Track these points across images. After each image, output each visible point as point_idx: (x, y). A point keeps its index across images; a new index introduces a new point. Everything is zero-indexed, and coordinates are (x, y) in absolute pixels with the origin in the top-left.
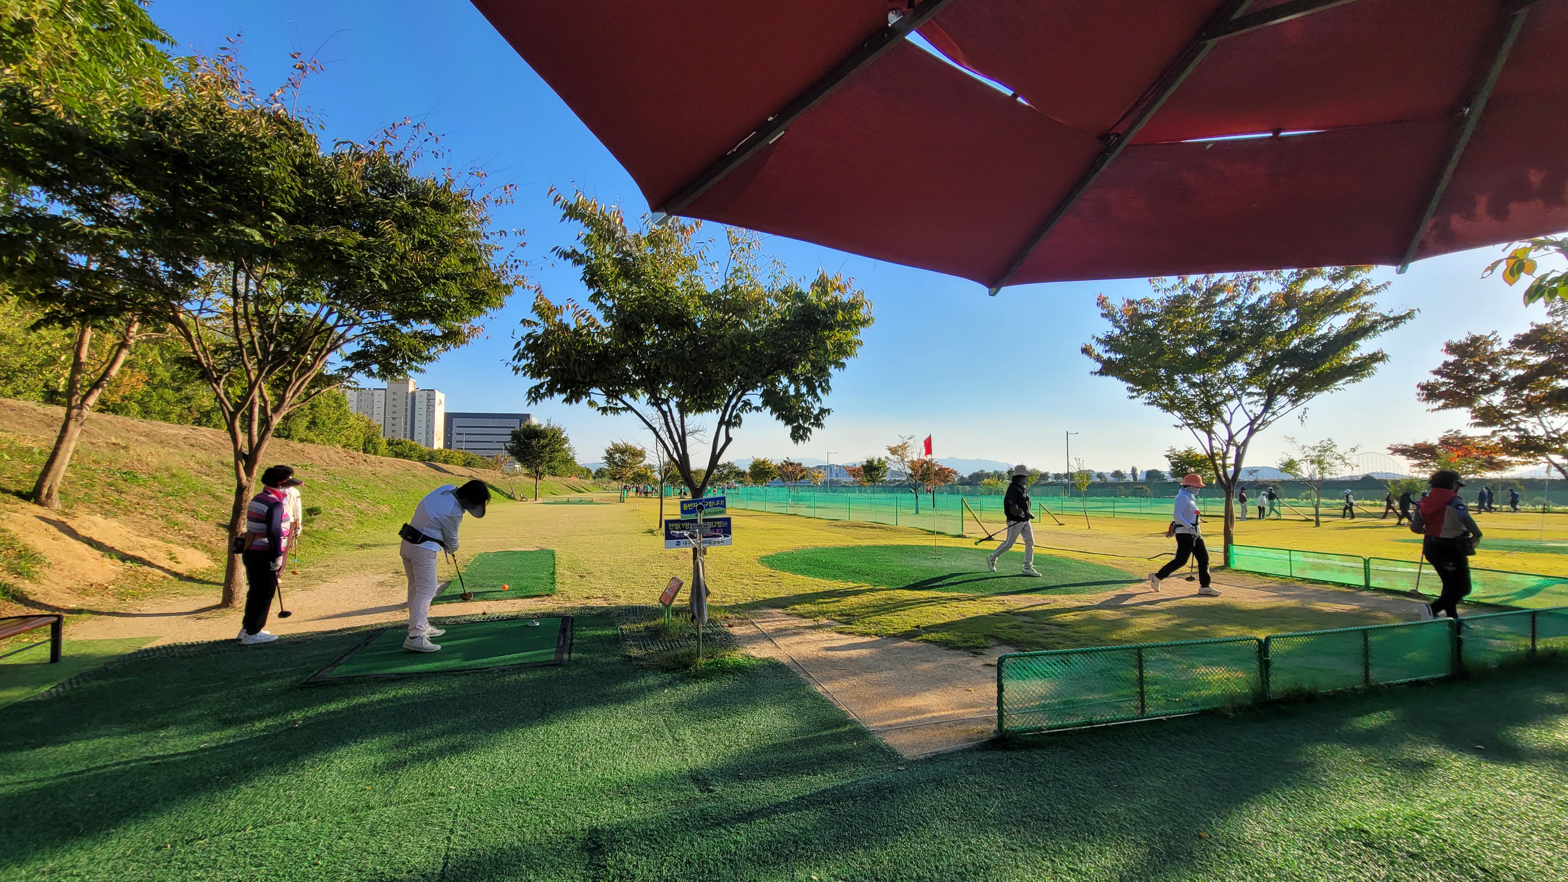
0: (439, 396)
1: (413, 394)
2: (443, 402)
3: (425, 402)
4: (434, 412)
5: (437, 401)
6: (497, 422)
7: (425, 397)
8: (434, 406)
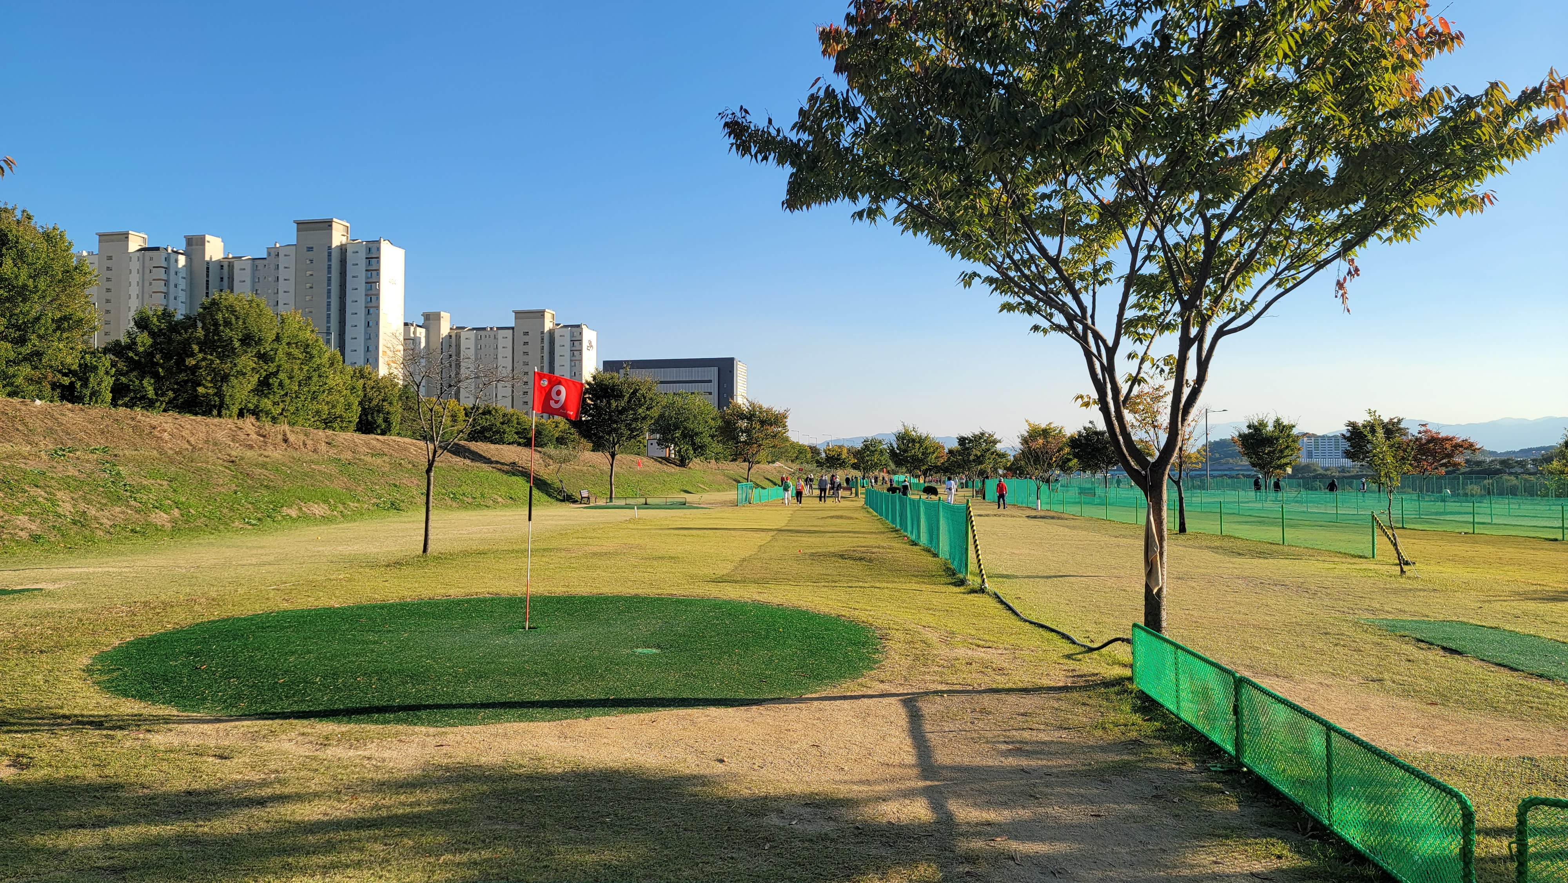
0: (589, 336)
1: (551, 333)
2: (594, 344)
3: (568, 344)
4: (581, 361)
5: (585, 344)
6: (684, 374)
7: (568, 338)
8: (580, 351)
